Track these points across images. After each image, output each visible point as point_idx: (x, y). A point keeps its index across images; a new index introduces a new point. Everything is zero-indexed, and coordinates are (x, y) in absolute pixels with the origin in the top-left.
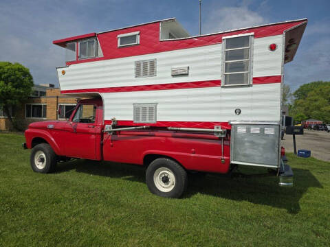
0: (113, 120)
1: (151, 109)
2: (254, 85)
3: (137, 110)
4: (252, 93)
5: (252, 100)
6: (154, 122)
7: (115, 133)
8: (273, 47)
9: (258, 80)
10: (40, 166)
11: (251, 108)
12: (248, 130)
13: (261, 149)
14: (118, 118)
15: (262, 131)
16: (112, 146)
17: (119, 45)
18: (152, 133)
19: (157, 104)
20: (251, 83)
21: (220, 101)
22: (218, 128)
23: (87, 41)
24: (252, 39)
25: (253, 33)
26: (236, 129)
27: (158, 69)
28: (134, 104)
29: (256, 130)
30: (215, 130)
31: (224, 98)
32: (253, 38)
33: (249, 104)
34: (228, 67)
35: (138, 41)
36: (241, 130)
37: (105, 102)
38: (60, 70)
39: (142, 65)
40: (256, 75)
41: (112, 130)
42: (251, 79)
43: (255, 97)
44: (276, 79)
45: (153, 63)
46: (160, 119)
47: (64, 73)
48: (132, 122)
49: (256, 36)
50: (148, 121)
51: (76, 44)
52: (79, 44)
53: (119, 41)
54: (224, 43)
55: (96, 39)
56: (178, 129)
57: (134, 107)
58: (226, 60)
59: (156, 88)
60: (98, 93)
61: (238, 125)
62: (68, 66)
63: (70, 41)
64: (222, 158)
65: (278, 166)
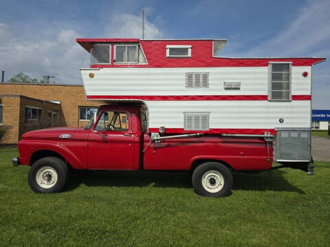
1: (204, 118)
2: (293, 101)
3: (188, 118)
4: (291, 107)
5: (291, 112)
6: (207, 129)
7: (163, 141)
8: (305, 74)
9: (296, 98)
11: (291, 118)
12: (290, 135)
13: (299, 149)
14: (168, 126)
15: (299, 135)
16: (155, 154)
18: (201, 139)
19: (210, 113)
20: (291, 99)
21: (268, 112)
22: (267, 134)
23: (126, 45)
24: (291, 66)
25: (292, 62)
26: (280, 134)
27: (210, 82)
28: (184, 113)
29: (294, 135)
30: (265, 135)
31: (270, 110)
33: (289, 115)
34: (274, 86)
35: (190, 55)
36: (284, 135)
38: (85, 73)
39: (194, 76)
40: (294, 93)
41: (159, 138)
42: (291, 96)
43: (294, 110)
44: (308, 98)
45: (206, 76)
46: (212, 126)
47: (91, 76)
48: (182, 129)
49: (294, 65)
50: (200, 129)
51: (110, 46)
52: (115, 47)
53: (168, 51)
54: (270, 66)
55: (139, 46)
56: (233, 135)
57: (185, 115)
58: (272, 80)
59: (208, 98)
60: (141, 100)
61: (282, 131)
62: (98, 69)
63: (101, 43)
64: (268, 158)
65: (310, 160)
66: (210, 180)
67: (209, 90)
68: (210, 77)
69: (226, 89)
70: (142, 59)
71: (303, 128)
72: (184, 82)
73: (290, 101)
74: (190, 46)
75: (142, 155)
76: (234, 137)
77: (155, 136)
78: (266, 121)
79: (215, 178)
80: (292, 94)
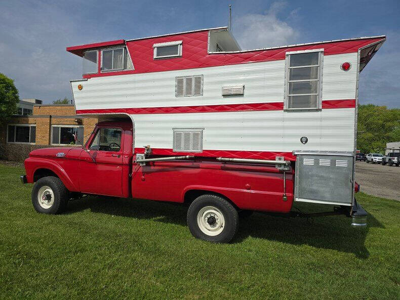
0: (147, 148)
1: (196, 135)
3: (177, 137)
4: (321, 119)
5: (321, 127)
6: (199, 151)
7: (148, 164)
8: (346, 67)
9: (328, 104)
10: (45, 205)
11: (321, 136)
12: (317, 162)
13: (331, 184)
14: (153, 146)
15: (333, 163)
16: (144, 180)
17: (155, 56)
18: (196, 164)
19: (204, 129)
20: (321, 108)
21: (283, 128)
22: (280, 159)
23: (113, 49)
24: (321, 56)
25: (322, 50)
26: (302, 160)
27: (205, 87)
28: (173, 129)
29: (324, 162)
30: (277, 161)
31: (287, 124)
33: (318, 132)
34: (293, 88)
35: (180, 52)
36: (308, 162)
37: (136, 126)
38: (75, 85)
39: (184, 81)
40: (326, 97)
41: (144, 160)
42: (321, 102)
43: (324, 123)
45: (199, 80)
46: (207, 147)
47: (80, 88)
48: (171, 150)
49: (326, 53)
50: (191, 150)
51: (98, 52)
52: (102, 52)
53: (155, 51)
54: (288, 59)
55: (125, 48)
56: (231, 159)
57: (174, 132)
58: (290, 80)
59: (203, 109)
60: (126, 114)
61: (304, 157)
62: (86, 79)
63: (90, 49)
64: (285, 195)
65: (351, 204)
66: (209, 219)
67: (203, 99)
68: (205, 80)
69: (224, 96)
70: (130, 66)
71: (339, 152)
72: (174, 89)
73: (320, 110)
74: (180, 42)
76: (233, 162)
77: (140, 157)
78: (280, 140)
79: (216, 217)
80: (323, 100)
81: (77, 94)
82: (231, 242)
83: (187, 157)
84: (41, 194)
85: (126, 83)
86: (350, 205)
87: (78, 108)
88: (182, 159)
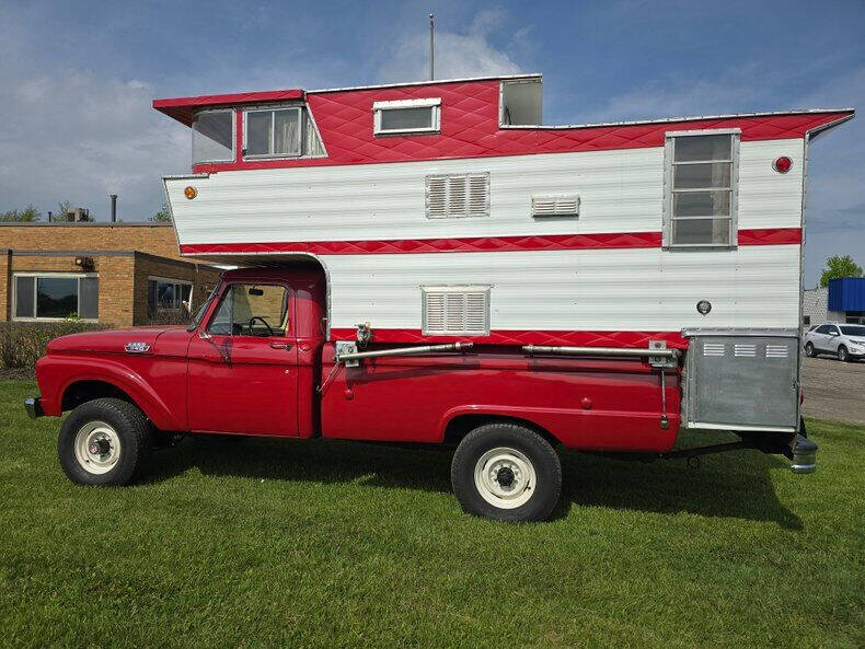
0: (364, 329)
1: (473, 298)
2: (741, 248)
3: (431, 303)
4: (737, 266)
5: (737, 282)
6: (483, 332)
8: (783, 165)
9: (751, 237)
10: (95, 466)
11: (737, 299)
12: (730, 350)
13: (758, 391)
14: (378, 324)
15: (761, 351)
16: (349, 398)
18: (470, 360)
19: (492, 286)
20: (735, 243)
21: (661, 283)
22: (658, 346)
23: (274, 109)
24: (736, 142)
25: (738, 130)
26: (700, 347)
27: (492, 198)
28: (423, 286)
29: (744, 350)
30: (652, 350)
32: (738, 141)
34: (682, 205)
35: (436, 124)
36: (712, 350)
37: (334, 281)
38: (176, 187)
39: (448, 186)
40: (746, 223)
41: (356, 354)
42: (736, 233)
43: (743, 274)
44: (791, 236)
45: (479, 185)
46: (498, 324)
47: (190, 193)
48: (418, 332)
49: (744, 137)
50: (464, 332)
51: (234, 115)
52: (245, 115)
53: (378, 118)
54: (670, 146)
55: (304, 108)
56: (555, 348)
57: (424, 293)
58: (676, 187)
59: (488, 245)
60: (309, 254)
61: (704, 340)
62: (206, 175)
63: (212, 106)
64: (665, 417)
65: (795, 428)
66: (500, 474)
67: (490, 223)
68: (494, 185)
69: (537, 217)
70: (316, 147)
71: (772, 330)
72: (422, 202)
73: (734, 248)
74: (437, 101)
75: (317, 398)
76: (560, 353)
77: (346, 349)
78: (656, 307)
79: (514, 469)
80: (740, 228)
81: (180, 209)
82: (549, 519)
83: (458, 345)
84: (83, 440)
85: (310, 185)
86: (792, 430)
87: (185, 240)
88: (446, 350)
